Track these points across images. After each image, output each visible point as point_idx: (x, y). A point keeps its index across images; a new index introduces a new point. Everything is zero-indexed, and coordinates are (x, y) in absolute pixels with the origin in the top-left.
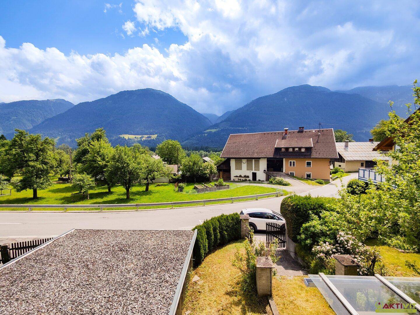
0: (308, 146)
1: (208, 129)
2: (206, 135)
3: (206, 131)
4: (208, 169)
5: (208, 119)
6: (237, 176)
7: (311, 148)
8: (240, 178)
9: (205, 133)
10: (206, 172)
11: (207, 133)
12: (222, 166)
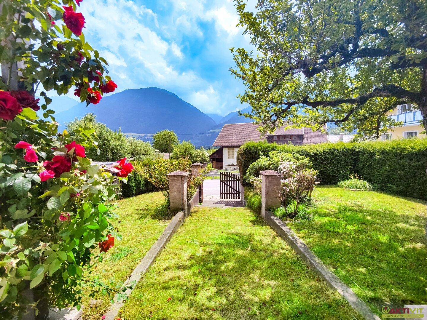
0: (299, 134)
1: (211, 129)
2: (210, 135)
3: (210, 131)
4: (199, 155)
5: (211, 119)
6: (229, 165)
7: (303, 136)
8: (232, 167)
9: (209, 133)
10: (198, 159)
11: (211, 133)
12: (215, 154)
